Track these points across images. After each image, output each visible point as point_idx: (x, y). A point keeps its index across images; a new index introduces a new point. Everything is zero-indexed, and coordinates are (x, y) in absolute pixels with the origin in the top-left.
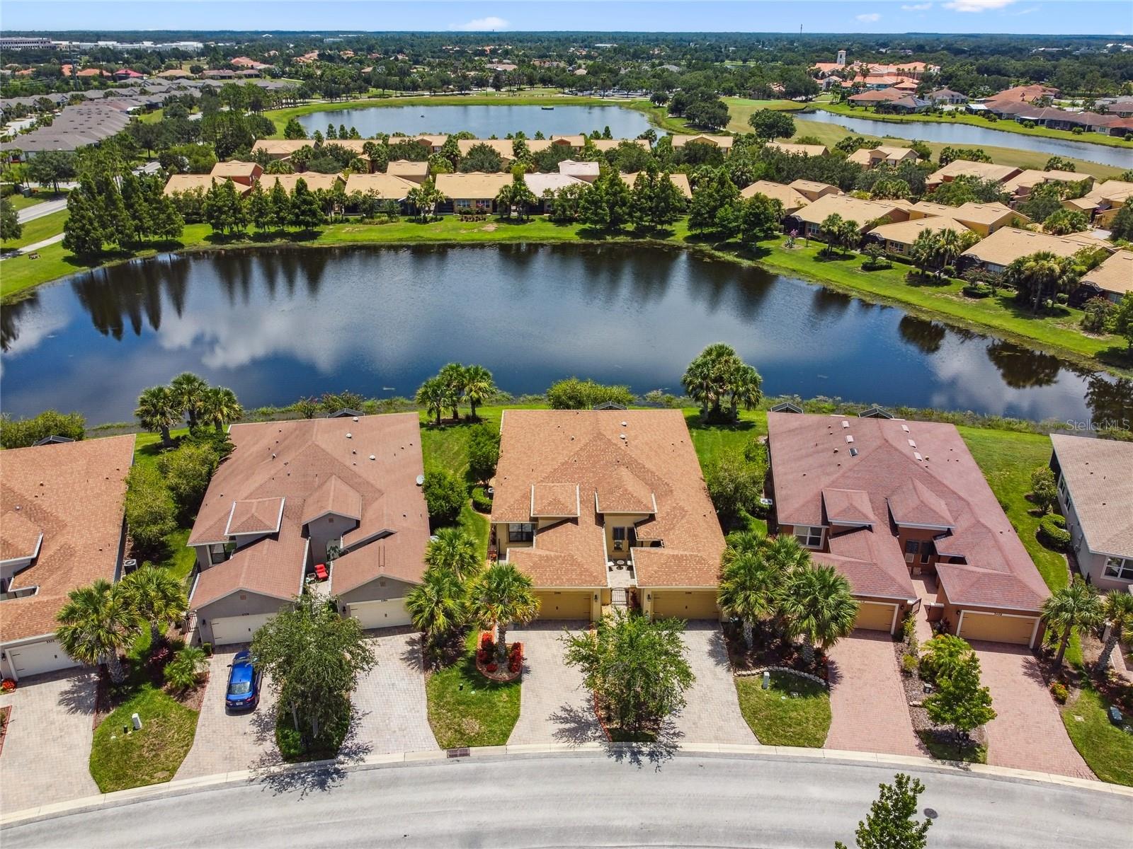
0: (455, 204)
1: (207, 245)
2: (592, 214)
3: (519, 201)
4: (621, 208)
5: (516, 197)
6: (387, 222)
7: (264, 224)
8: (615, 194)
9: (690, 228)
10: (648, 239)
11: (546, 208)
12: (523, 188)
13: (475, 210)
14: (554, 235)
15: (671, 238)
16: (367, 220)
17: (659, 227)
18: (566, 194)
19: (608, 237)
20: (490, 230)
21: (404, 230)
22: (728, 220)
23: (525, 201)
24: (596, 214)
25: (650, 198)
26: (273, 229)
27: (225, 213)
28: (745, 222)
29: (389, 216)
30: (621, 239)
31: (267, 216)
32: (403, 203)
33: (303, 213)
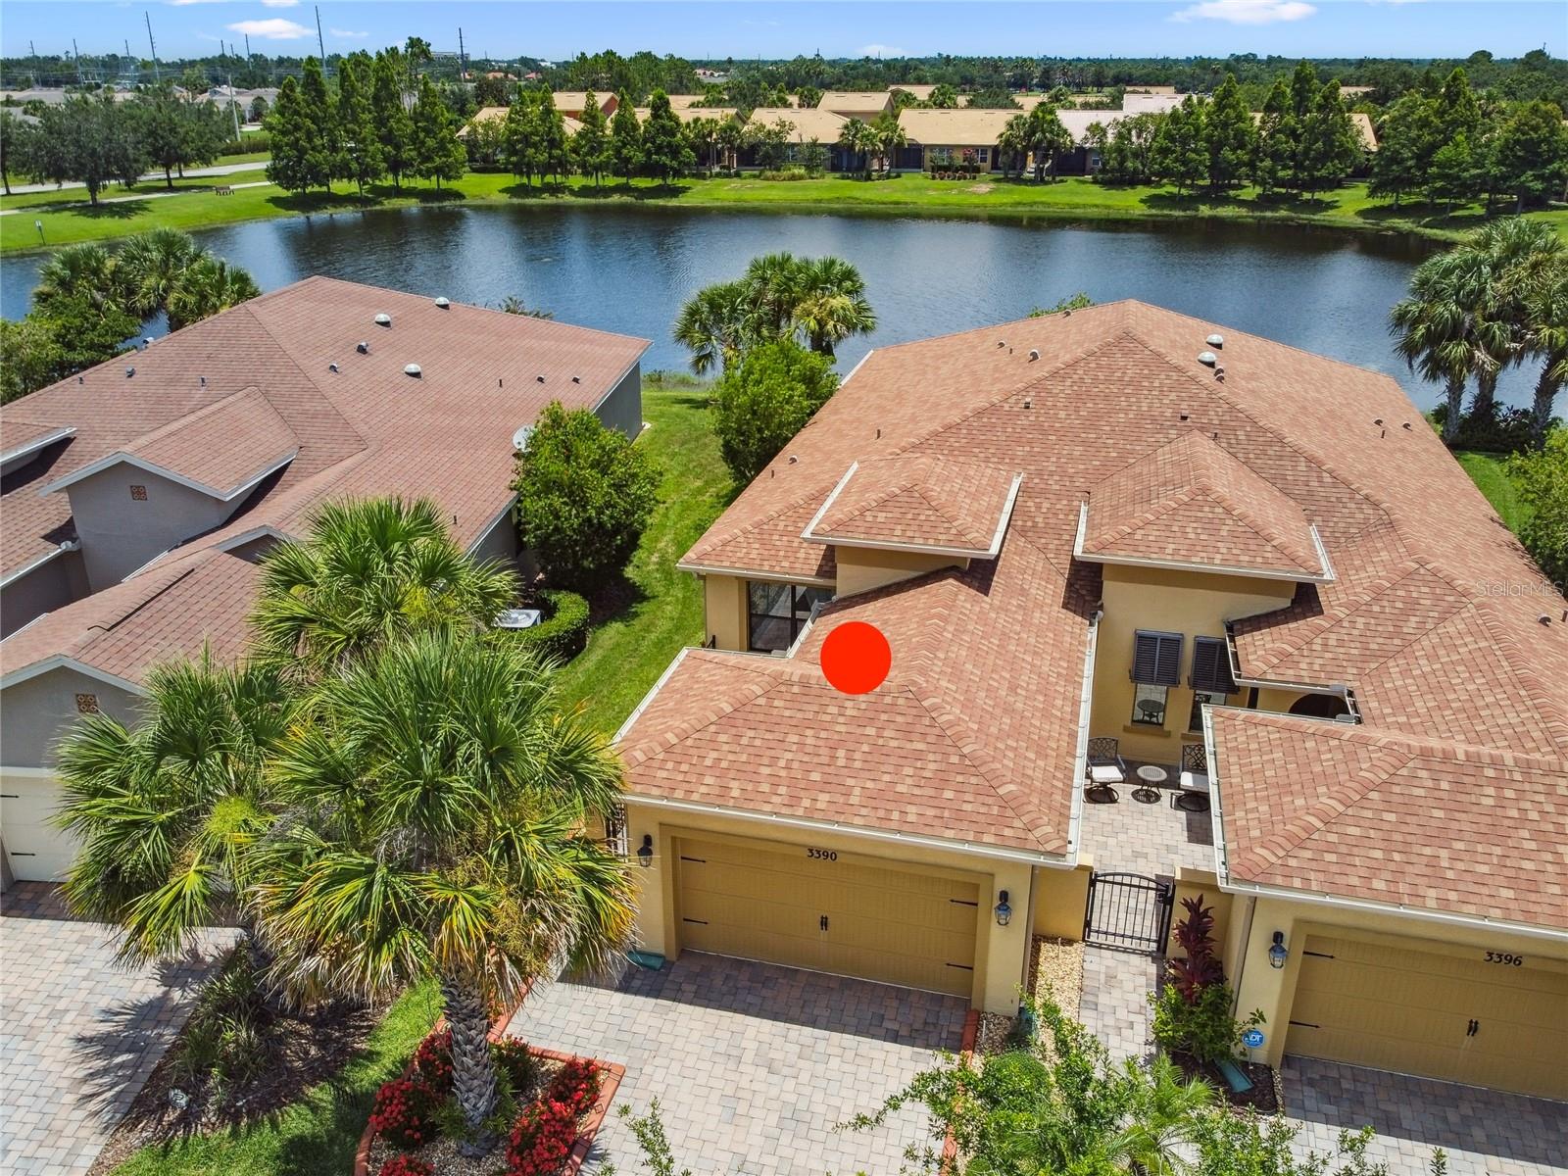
0: (928, 155)
1: (504, 199)
2: (1176, 160)
3: (1040, 142)
4: (1234, 150)
5: (1034, 134)
6: (801, 178)
7: (598, 168)
8: (1225, 125)
9: (1372, 193)
10: (1283, 213)
11: (1090, 164)
12: (1049, 117)
13: (960, 163)
14: (1098, 202)
15: (1330, 212)
16: (769, 173)
17: (1307, 196)
18: (1129, 131)
19: (1202, 207)
20: (983, 192)
21: (830, 188)
22: (1459, 165)
23: (1051, 143)
24: (1184, 163)
25: (1293, 134)
26: (611, 181)
27: (535, 145)
28: (1499, 163)
29: (807, 167)
30: (1227, 211)
31: (601, 153)
32: (833, 147)
33: (659, 150)
